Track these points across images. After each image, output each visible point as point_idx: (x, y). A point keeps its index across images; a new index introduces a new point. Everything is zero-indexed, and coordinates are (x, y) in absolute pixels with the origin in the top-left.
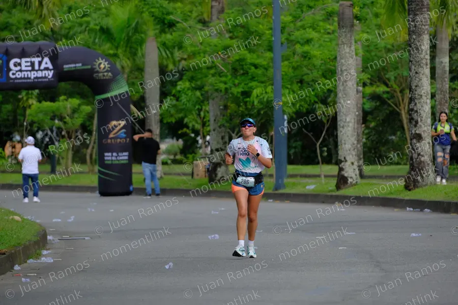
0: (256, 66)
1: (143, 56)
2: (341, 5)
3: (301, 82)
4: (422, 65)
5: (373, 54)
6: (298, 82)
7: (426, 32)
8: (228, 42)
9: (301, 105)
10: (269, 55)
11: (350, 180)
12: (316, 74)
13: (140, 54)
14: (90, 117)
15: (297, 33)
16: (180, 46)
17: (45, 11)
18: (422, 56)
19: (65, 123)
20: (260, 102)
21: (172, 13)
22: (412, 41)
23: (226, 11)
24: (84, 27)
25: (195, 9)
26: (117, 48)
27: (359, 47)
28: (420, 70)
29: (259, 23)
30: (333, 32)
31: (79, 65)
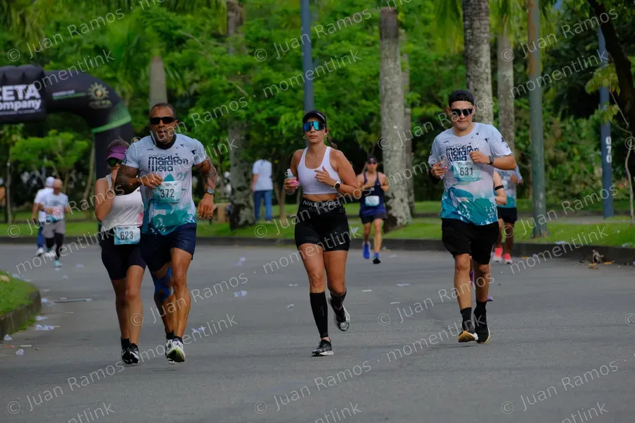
1: (147, 78)
2: (382, 12)
3: (338, 104)
4: (481, 80)
5: (421, 68)
6: (333, 105)
7: (485, 41)
8: (248, 59)
9: (337, 133)
10: (298, 74)
11: (399, 221)
12: (355, 95)
13: (143, 76)
14: (86, 154)
15: (332, 47)
16: (191, 67)
17: (28, 29)
18: (481, 70)
19: (56, 162)
20: (290, 130)
21: (180, 27)
22: (469, 52)
23: (245, 23)
24: (75, 46)
25: (208, 21)
26: (115, 71)
27: (406, 59)
28: (479, 86)
29: (284, 36)
30: (374, 43)
31: (71, 93)
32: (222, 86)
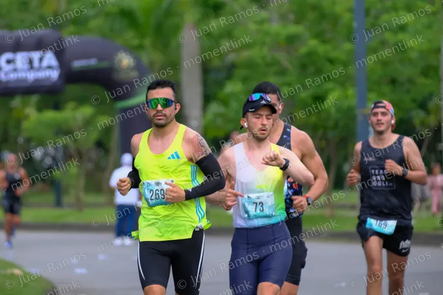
0: (331, 61)
3: (393, 82)
6: (388, 83)
8: (293, 29)
12: (413, 71)
16: (230, 35)
31: (93, 62)
32: (263, 58)
